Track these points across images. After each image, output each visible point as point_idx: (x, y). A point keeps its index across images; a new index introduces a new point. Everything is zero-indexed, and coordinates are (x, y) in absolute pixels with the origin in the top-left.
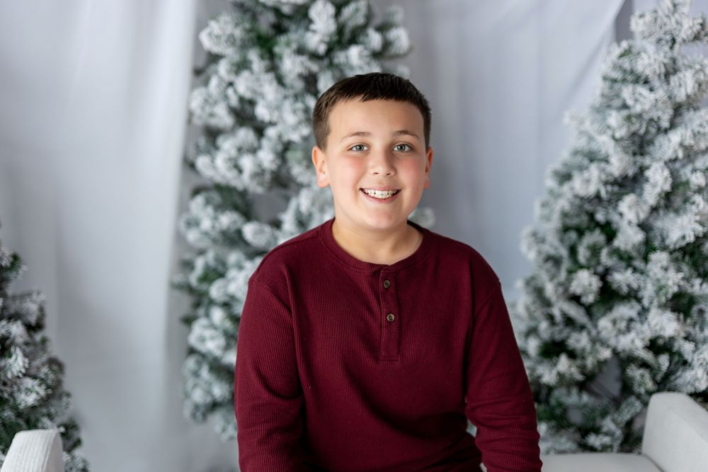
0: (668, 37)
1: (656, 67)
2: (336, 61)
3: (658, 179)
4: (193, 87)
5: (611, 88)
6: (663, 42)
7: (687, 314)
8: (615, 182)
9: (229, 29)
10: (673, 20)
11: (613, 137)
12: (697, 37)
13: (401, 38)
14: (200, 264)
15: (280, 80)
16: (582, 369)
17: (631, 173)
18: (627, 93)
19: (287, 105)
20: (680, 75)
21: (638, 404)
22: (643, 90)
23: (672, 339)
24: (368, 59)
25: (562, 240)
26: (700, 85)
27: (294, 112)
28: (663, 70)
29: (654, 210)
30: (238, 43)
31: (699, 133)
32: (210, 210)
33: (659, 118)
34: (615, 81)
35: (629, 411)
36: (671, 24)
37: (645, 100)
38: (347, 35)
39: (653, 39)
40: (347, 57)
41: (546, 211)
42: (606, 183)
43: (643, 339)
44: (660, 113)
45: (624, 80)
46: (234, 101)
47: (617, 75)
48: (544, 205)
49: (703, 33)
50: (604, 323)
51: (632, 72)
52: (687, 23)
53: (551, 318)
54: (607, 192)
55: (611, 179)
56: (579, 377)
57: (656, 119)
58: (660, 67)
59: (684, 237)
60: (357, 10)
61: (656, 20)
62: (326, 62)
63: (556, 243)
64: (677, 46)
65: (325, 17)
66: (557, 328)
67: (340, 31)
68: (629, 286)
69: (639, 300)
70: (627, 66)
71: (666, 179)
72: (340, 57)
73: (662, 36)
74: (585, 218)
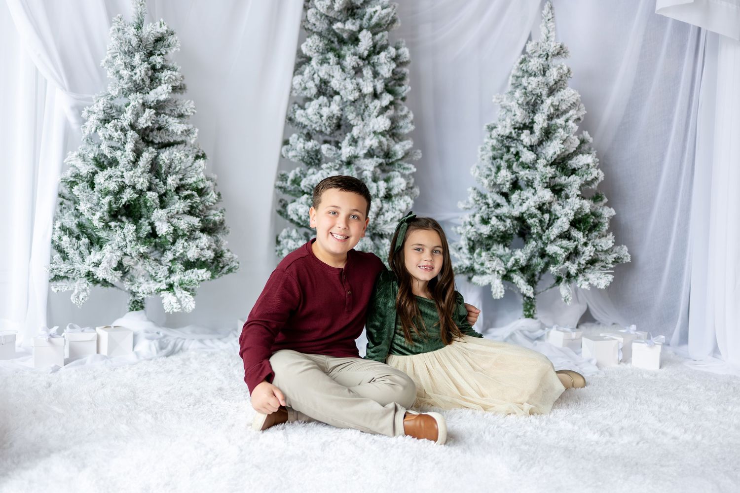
0: (545, 53)
1: (538, 65)
2: (371, 62)
3: (540, 120)
4: (294, 75)
5: (516, 80)
6: (542, 56)
7: (559, 196)
8: (519, 129)
9: (317, 42)
10: (547, 43)
11: (518, 103)
12: (558, 54)
13: (405, 52)
14: (291, 176)
15: (343, 70)
16: (505, 226)
17: (527, 121)
18: (524, 81)
19: (348, 80)
20: (550, 70)
21: (534, 242)
22: (532, 78)
23: (550, 203)
24: (389, 60)
25: (492, 164)
26: (561, 77)
27: (352, 83)
28: (541, 67)
29: (541, 143)
30: (321, 51)
31: (562, 100)
32: (301, 140)
33: (541, 94)
34: (518, 77)
35: (529, 247)
36: (546, 46)
37: (533, 83)
38: (378, 50)
39: (537, 54)
40: (378, 59)
41: (484, 152)
42: (515, 129)
43: (535, 202)
44: (541, 90)
45: (523, 77)
46: (317, 81)
47: (520, 74)
48: (482, 150)
49: (562, 51)
50: (514, 197)
51: (527, 71)
52: (553, 44)
53: (488, 204)
54: (515, 132)
55: (518, 125)
56: (502, 228)
57: (539, 94)
58: (540, 66)
59: (555, 153)
60: (383, 36)
61: (538, 44)
62: (367, 62)
63: (490, 166)
64: (549, 58)
65: (367, 38)
66: (490, 210)
67: (374, 46)
68: (527, 178)
69: (532, 187)
70: (524, 68)
71: (544, 121)
72: (375, 59)
73: (542, 53)
74: (505, 150)
